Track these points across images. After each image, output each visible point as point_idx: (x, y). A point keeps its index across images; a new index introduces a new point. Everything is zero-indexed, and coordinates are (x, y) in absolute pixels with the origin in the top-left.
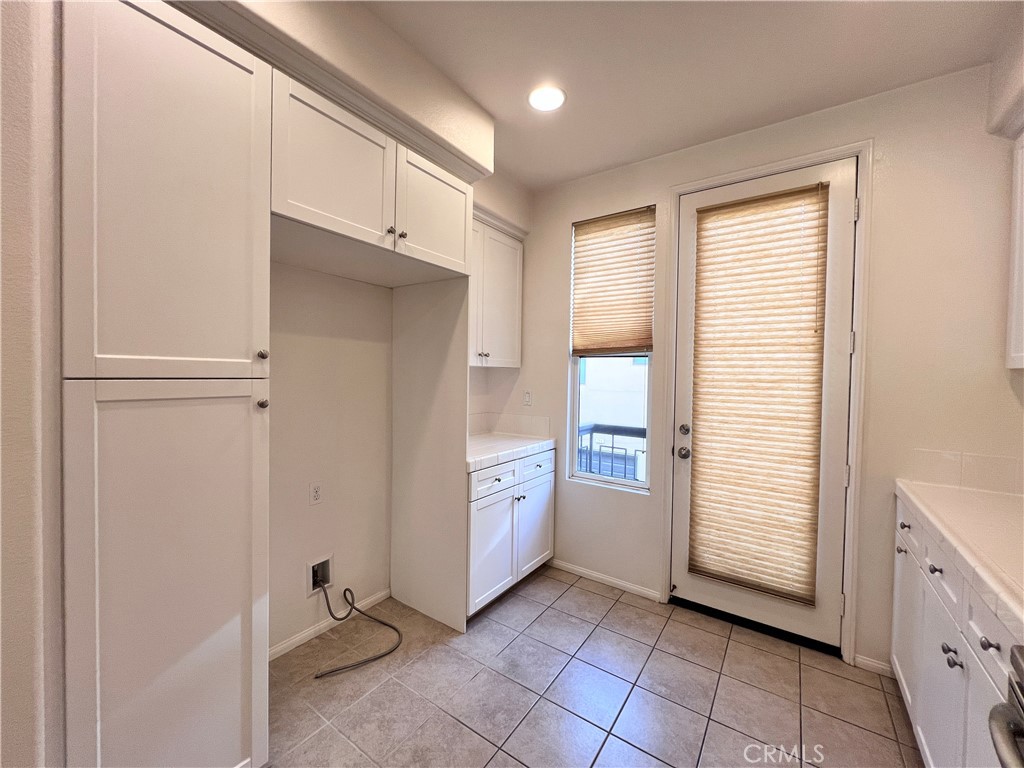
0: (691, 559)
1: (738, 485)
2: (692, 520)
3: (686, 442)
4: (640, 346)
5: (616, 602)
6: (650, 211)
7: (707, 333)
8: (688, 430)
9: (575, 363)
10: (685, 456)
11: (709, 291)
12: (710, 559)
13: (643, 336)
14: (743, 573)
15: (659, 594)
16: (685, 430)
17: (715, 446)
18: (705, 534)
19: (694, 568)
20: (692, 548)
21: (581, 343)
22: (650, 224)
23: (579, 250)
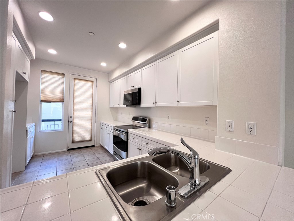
0: (72, 140)
1: (81, 125)
2: (73, 133)
3: (71, 119)
4: (61, 101)
5: (57, 154)
6: (63, 75)
7: (76, 100)
8: (72, 117)
9: (41, 104)
10: (71, 122)
11: (76, 93)
12: (76, 139)
13: (61, 99)
14: (82, 140)
15: (66, 150)
16: (71, 117)
17: (77, 120)
18: (75, 135)
19: (73, 142)
20: (72, 138)
21: (43, 99)
22: (63, 77)
23: (42, 76)
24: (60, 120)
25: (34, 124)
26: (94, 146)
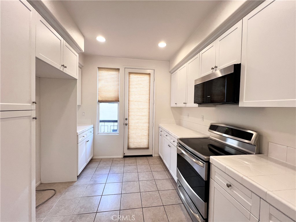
0: (128, 147)
1: (137, 129)
2: (128, 138)
3: (127, 122)
4: (117, 101)
5: (113, 161)
6: (118, 70)
7: (131, 99)
8: (127, 119)
9: (99, 104)
10: (126, 125)
11: (131, 90)
12: (132, 146)
13: (117, 98)
14: (138, 147)
15: (122, 156)
16: (126, 119)
17: (132, 122)
18: (130, 141)
19: (129, 148)
20: (128, 144)
21: (101, 99)
22: (118, 73)
23: (99, 74)
24: (116, 121)
25: (92, 126)
26: (151, 156)
